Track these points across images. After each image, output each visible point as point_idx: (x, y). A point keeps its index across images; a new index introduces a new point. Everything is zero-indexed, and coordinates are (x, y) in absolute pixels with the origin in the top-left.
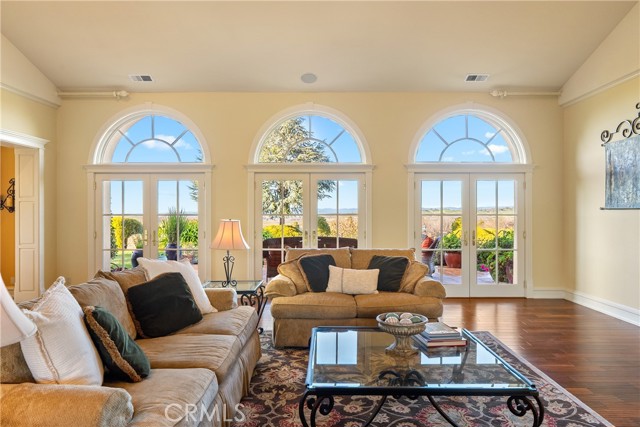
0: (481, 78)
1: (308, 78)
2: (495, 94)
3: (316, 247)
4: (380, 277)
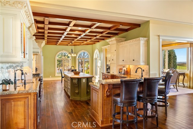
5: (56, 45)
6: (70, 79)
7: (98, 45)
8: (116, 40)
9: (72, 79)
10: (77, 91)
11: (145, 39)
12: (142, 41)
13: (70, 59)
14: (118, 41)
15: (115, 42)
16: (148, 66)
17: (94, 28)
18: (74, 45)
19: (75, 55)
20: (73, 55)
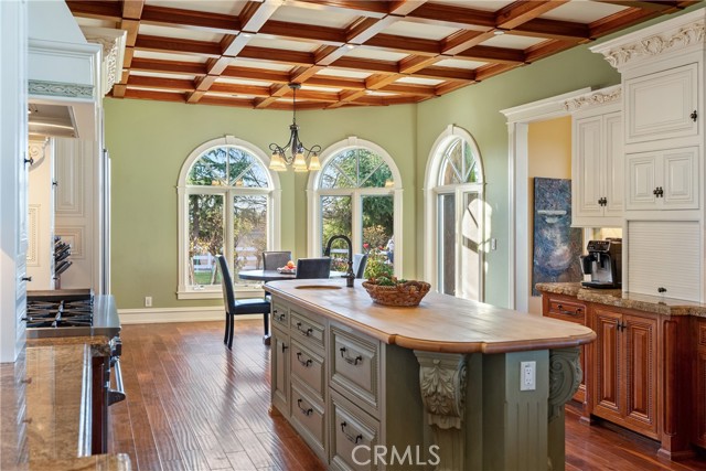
5: (185, 97)
13: (270, 194)
17: (365, 44)
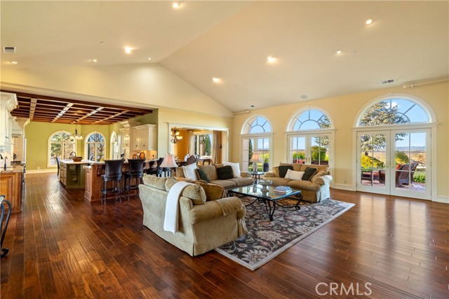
0: (392, 81)
1: (304, 97)
2: (404, 87)
3: (310, 164)
4: (304, 175)
5: (50, 122)
6: (66, 166)
7: (115, 126)
8: (130, 123)
9: (68, 165)
10: (75, 179)
11: (154, 125)
12: (151, 127)
14: (132, 125)
15: (128, 125)
16: (156, 152)
18: (82, 124)
19: (81, 138)
20: (77, 137)
